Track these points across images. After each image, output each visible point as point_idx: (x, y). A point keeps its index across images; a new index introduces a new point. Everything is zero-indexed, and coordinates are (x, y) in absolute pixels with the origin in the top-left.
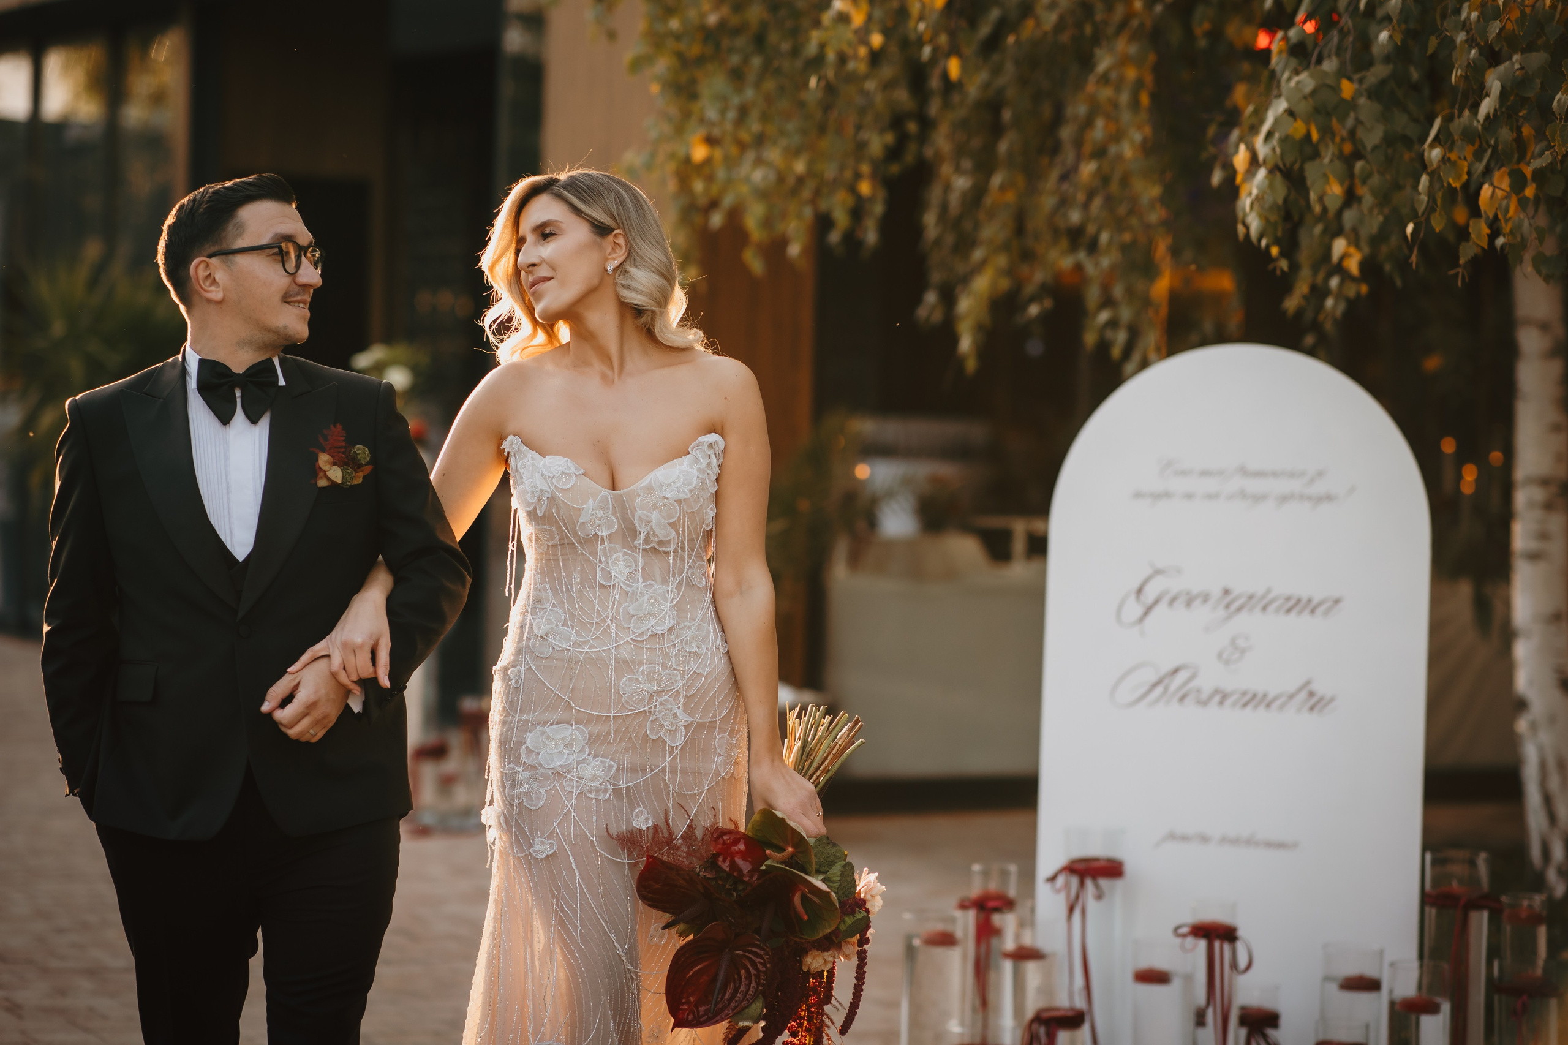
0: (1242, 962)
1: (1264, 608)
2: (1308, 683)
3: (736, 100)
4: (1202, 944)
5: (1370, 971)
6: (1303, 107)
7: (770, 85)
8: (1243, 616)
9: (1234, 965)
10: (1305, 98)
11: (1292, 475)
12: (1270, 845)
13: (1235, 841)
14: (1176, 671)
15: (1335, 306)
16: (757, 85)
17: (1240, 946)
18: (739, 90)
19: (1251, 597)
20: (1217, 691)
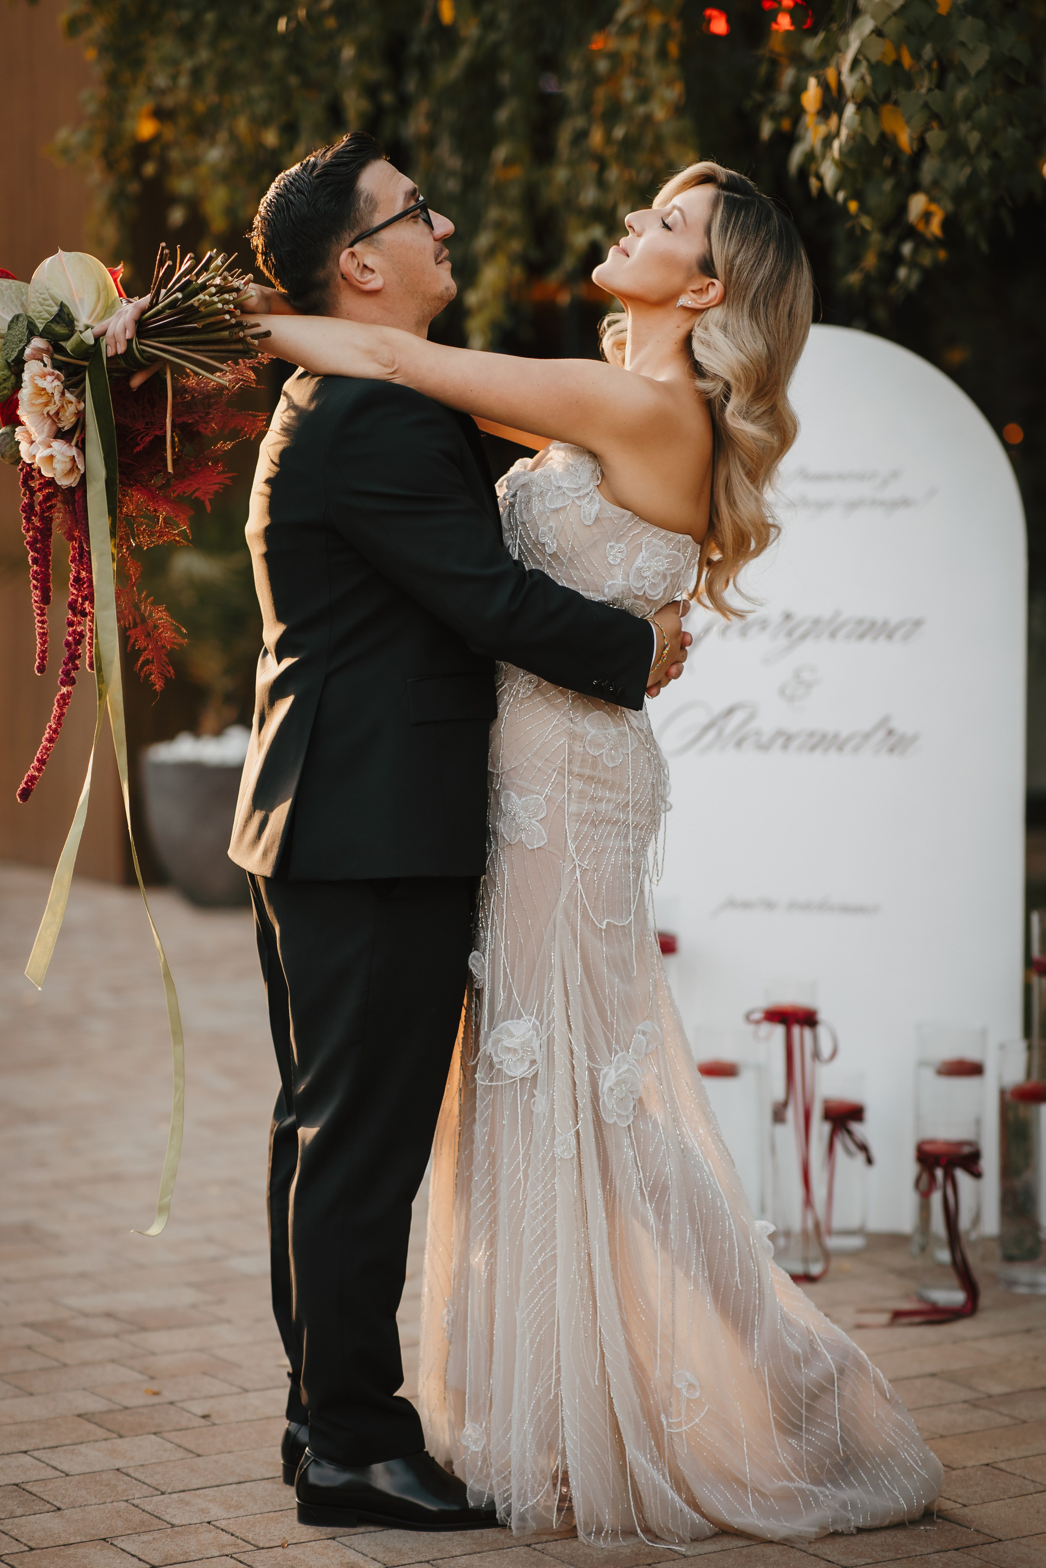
0: (826, 1049)
1: (833, 635)
2: (886, 720)
3: (188, 64)
4: (779, 1030)
5: (971, 1054)
6: (893, 27)
7: (227, 44)
8: (808, 645)
9: (816, 1055)
10: (896, 14)
11: (861, 477)
12: (847, 909)
13: (806, 907)
14: (730, 711)
15: (909, 277)
16: (213, 44)
17: (822, 1030)
18: (191, 52)
19: (817, 622)
20: (779, 733)
